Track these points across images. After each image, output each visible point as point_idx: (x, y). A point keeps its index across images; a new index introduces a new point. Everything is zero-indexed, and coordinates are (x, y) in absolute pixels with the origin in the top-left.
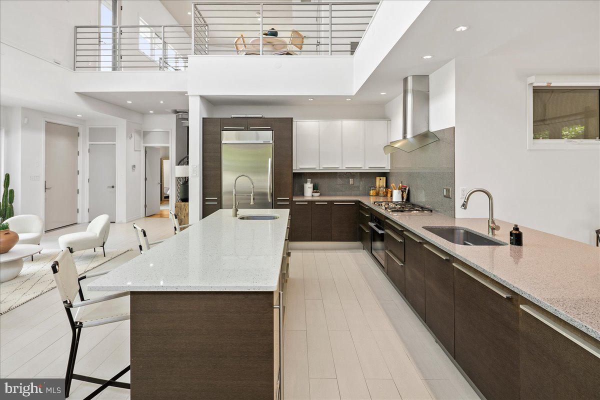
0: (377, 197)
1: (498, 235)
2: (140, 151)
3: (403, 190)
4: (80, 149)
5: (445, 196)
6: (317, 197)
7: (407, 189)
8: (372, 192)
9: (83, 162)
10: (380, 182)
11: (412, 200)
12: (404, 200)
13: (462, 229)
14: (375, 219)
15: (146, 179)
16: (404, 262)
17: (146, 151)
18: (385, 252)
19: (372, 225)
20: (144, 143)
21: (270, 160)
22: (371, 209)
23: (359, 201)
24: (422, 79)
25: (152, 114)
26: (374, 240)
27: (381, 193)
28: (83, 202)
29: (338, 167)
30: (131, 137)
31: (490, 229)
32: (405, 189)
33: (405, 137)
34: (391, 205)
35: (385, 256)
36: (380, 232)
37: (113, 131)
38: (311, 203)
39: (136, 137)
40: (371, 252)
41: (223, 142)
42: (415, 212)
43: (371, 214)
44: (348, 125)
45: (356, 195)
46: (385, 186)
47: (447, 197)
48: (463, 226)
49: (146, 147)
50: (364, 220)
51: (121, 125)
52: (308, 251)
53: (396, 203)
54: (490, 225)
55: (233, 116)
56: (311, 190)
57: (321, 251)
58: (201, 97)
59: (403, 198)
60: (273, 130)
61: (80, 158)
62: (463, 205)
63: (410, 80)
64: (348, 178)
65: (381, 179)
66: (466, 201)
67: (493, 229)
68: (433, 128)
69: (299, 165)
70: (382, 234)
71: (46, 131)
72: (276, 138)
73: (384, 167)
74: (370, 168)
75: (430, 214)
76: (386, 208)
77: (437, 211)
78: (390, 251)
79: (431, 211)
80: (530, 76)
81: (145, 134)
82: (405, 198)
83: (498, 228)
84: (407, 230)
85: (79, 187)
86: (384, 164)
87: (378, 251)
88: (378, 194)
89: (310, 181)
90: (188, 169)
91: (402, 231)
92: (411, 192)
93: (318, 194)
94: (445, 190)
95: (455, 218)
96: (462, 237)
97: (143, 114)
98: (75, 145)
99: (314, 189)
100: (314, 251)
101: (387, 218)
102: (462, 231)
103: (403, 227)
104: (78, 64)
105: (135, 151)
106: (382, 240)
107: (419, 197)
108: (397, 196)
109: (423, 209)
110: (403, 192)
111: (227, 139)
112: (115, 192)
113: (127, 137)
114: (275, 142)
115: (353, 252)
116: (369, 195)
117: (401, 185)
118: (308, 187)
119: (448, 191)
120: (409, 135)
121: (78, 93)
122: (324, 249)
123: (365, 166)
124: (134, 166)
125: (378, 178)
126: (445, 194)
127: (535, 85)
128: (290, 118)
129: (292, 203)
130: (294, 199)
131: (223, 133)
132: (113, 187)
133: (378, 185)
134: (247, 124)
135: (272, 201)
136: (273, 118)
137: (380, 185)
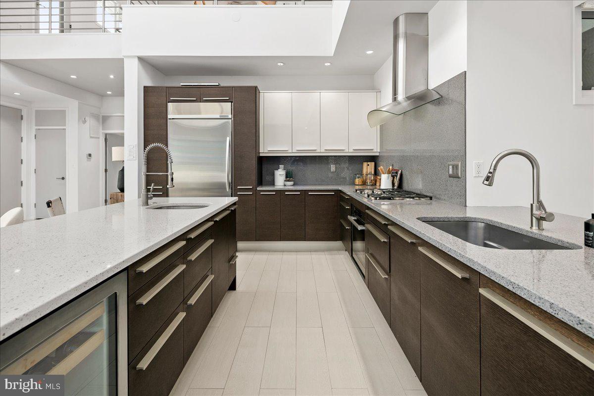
0: (364, 186)
1: (548, 230)
2: (99, 138)
3: (393, 174)
4: (24, 135)
5: (450, 176)
6: (290, 185)
7: (399, 172)
8: (357, 181)
9: (28, 149)
10: (367, 168)
11: (406, 186)
12: (395, 188)
13: (482, 221)
14: (355, 212)
15: (106, 171)
16: (389, 273)
17: (106, 139)
18: (366, 255)
19: (352, 219)
20: (103, 130)
21: (228, 139)
22: (352, 199)
23: (340, 191)
24: (420, 18)
25: (109, 95)
26: (354, 239)
27: (368, 181)
28: (28, 196)
29: (315, 149)
30: (85, 122)
31: (534, 219)
32: (397, 173)
33: (395, 99)
34: (377, 192)
35: (366, 261)
36: (360, 228)
37: (62, 114)
38: (280, 192)
39: (91, 122)
40: (352, 255)
41: (169, 117)
42: (408, 199)
43: (352, 206)
44: (328, 97)
45: (337, 184)
46: (373, 173)
47: (455, 176)
48: (482, 217)
49: (106, 134)
50: (343, 214)
51: (71, 106)
52: (276, 253)
53: (384, 191)
54: (535, 212)
55: (182, 84)
56: (283, 178)
57: (293, 253)
58: (140, 59)
59: (393, 184)
60: (232, 102)
61: (24, 144)
62: (488, 179)
63: (401, 20)
65: (368, 165)
66: (491, 171)
67: (540, 219)
68: (434, 83)
69: (267, 148)
70: (363, 231)
72: (236, 112)
73: (372, 150)
74: (355, 150)
75: (429, 201)
76: (368, 196)
77: (439, 199)
78: (372, 255)
79: (431, 198)
81: (104, 119)
82: (396, 184)
83: (550, 217)
84: (394, 224)
85: (23, 178)
86: (372, 146)
87: (358, 253)
88: (364, 183)
89: (283, 168)
90: (123, 150)
91: (386, 225)
92: (404, 176)
93: (292, 183)
94: (451, 167)
95: (466, 206)
96: (481, 233)
97: (101, 96)
98: (18, 130)
99: (287, 177)
100: (284, 253)
101: (369, 208)
102: (481, 225)
103: (388, 220)
105: (91, 137)
106: (363, 240)
107: (415, 183)
108: (385, 182)
109: (420, 196)
110: (393, 177)
111: (175, 113)
113: (79, 121)
114: (234, 116)
115: (331, 255)
116: (354, 184)
117: (391, 167)
118: (280, 175)
119: (455, 167)
120: (401, 97)
122: (297, 251)
123: (349, 149)
124: (90, 155)
125: (365, 164)
126: (451, 172)
128: (254, 87)
129: (256, 192)
130: (258, 189)
131: (170, 105)
132: (63, 178)
133: (365, 171)
134: (198, 95)
135: (231, 190)
136: (233, 87)
137: (367, 172)
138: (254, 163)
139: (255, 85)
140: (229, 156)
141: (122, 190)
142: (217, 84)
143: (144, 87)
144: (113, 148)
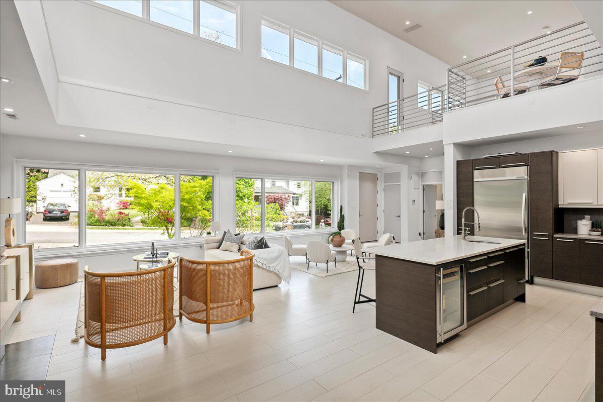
2: (419, 189)
4: (379, 189)
6: (596, 235)
9: (381, 198)
15: (424, 212)
17: (424, 189)
20: (422, 182)
21: (524, 195)
25: (427, 158)
28: (381, 225)
30: (411, 179)
37: (398, 174)
38: (580, 241)
39: (415, 177)
41: (475, 180)
49: (424, 185)
51: (404, 169)
55: (484, 156)
56: (588, 227)
60: (528, 166)
61: (378, 195)
69: (567, 201)
71: (360, 179)
81: (422, 175)
85: (378, 216)
89: (588, 219)
93: (599, 233)
97: (421, 159)
98: (376, 186)
99: (592, 228)
104: (375, 133)
105: (415, 189)
111: (479, 178)
112: (400, 220)
113: (408, 178)
114: (530, 177)
121: (375, 152)
124: (414, 201)
128: (551, 151)
129: (552, 239)
130: (555, 236)
131: (475, 172)
132: (399, 216)
134: (498, 162)
135: (527, 234)
136: (529, 154)
138: (550, 215)
140: (525, 208)
141: (443, 228)
142: (514, 153)
143: (457, 161)
144: (436, 201)
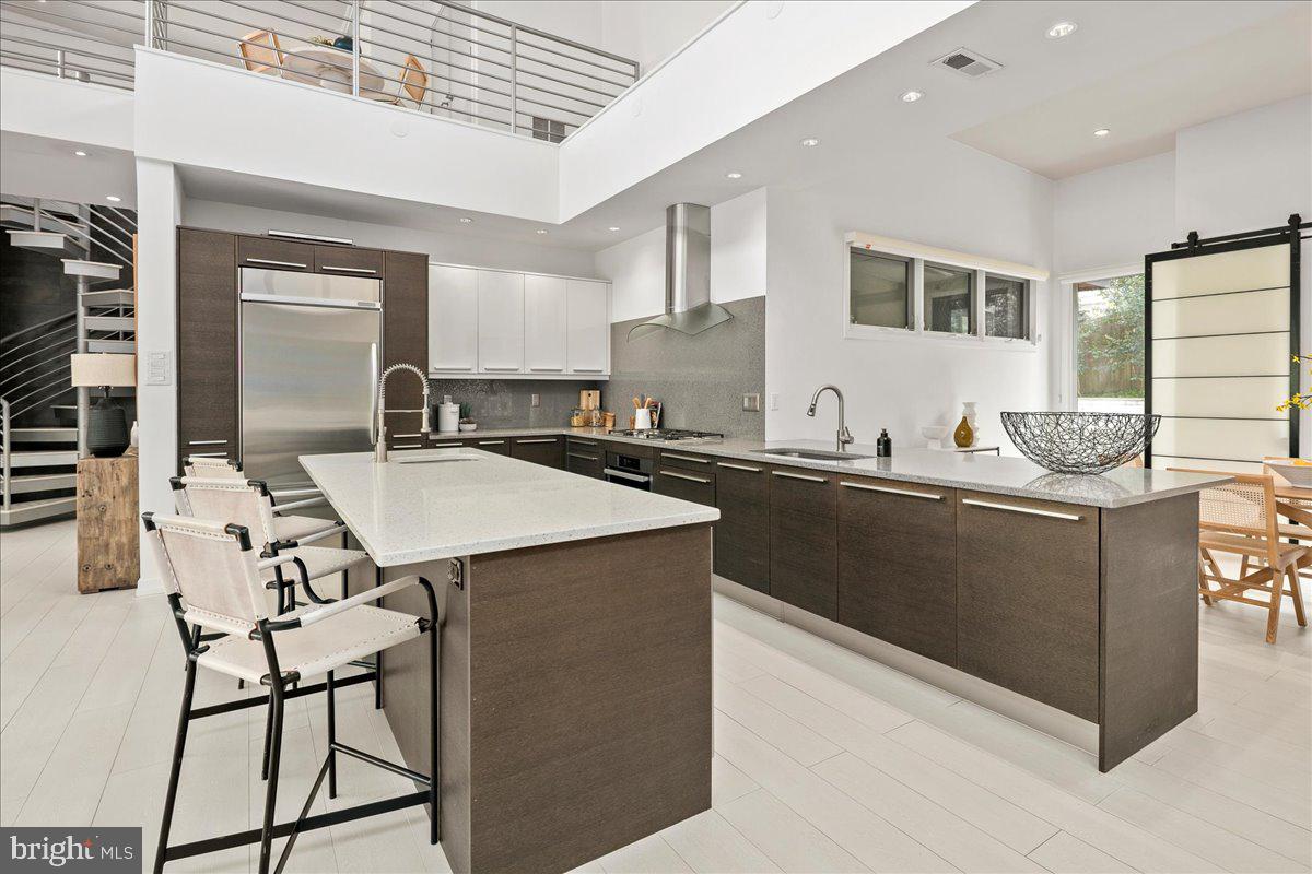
0: (587, 428)
1: (853, 449)
3: (653, 408)
5: (746, 410)
7: (660, 406)
8: (575, 420)
10: (588, 401)
12: (655, 427)
22: (607, 444)
23: (567, 436)
24: (699, 211)
27: (592, 421)
31: (841, 443)
32: (656, 407)
33: (669, 310)
36: (643, 479)
43: (607, 453)
44: (535, 285)
46: (598, 407)
47: (751, 410)
54: (841, 437)
55: (271, 232)
56: (456, 417)
58: (178, 168)
60: (381, 279)
62: (812, 410)
63: (680, 210)
64: (530, 392)
65: (589, 395)
66: (814, 403)
72: (388, 298)
73: (599, 371)
74: (576, 371)
75: (719, 440)
79: (722, 436)
80: (852, 231)
82: (656, 423)
84: (726, 459)
86: (599, 364)
88: (586, 424)
91: (709, 464)
93: (473, 426)
94: (746, 399)
95: (765, 441)
99: (461, 417)
101: (666, 450)
103: (714, 456)
108: (643, 419)
110: (652, 412)
111: (252, 290)
114: (385, 305)
116: (570, 424)
118: (450, 412)
119: (752, 400)
120: (679, 309)
123: (568, 369)
125: (584, 394)
126: (746, 406)
127: (855, 245)
128: (424, 255)
130: (431, 437)
131: (243, 271)
133: (583, 405)
134: (310, 258)
136: (381, 251)
137: (588, 406)
139: (426, 253)
142: (350, 242)
143: (178, 227)
